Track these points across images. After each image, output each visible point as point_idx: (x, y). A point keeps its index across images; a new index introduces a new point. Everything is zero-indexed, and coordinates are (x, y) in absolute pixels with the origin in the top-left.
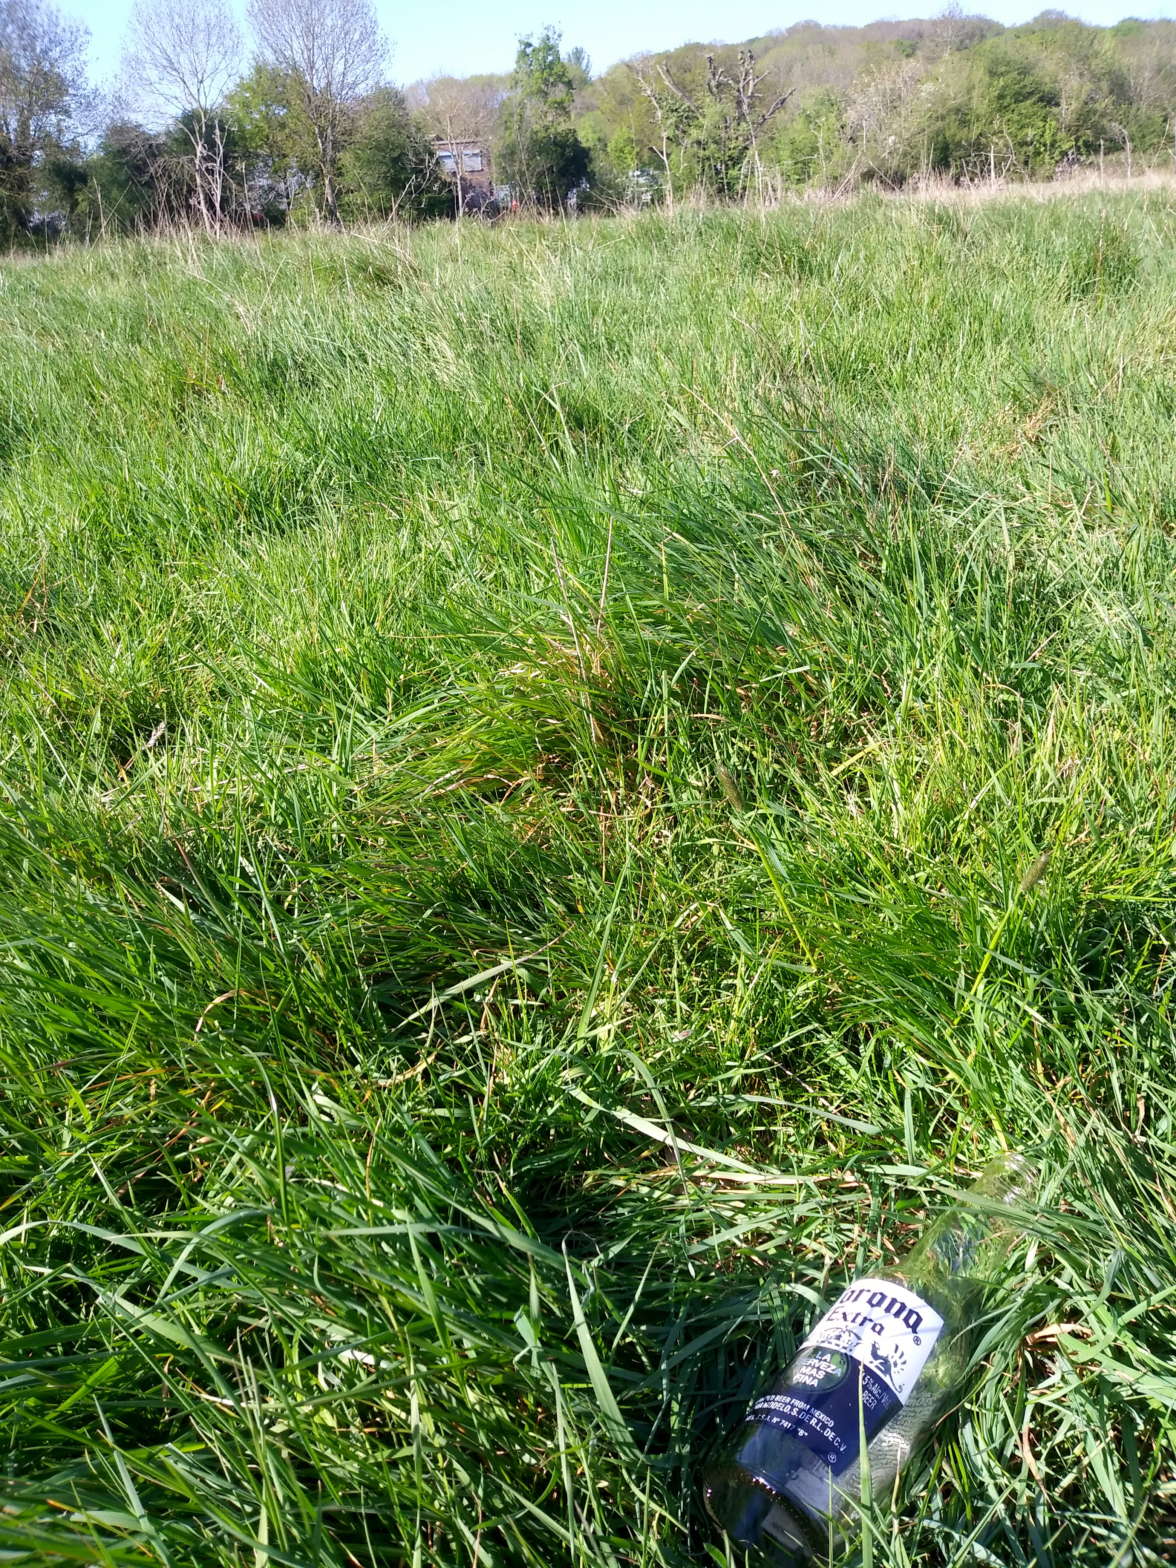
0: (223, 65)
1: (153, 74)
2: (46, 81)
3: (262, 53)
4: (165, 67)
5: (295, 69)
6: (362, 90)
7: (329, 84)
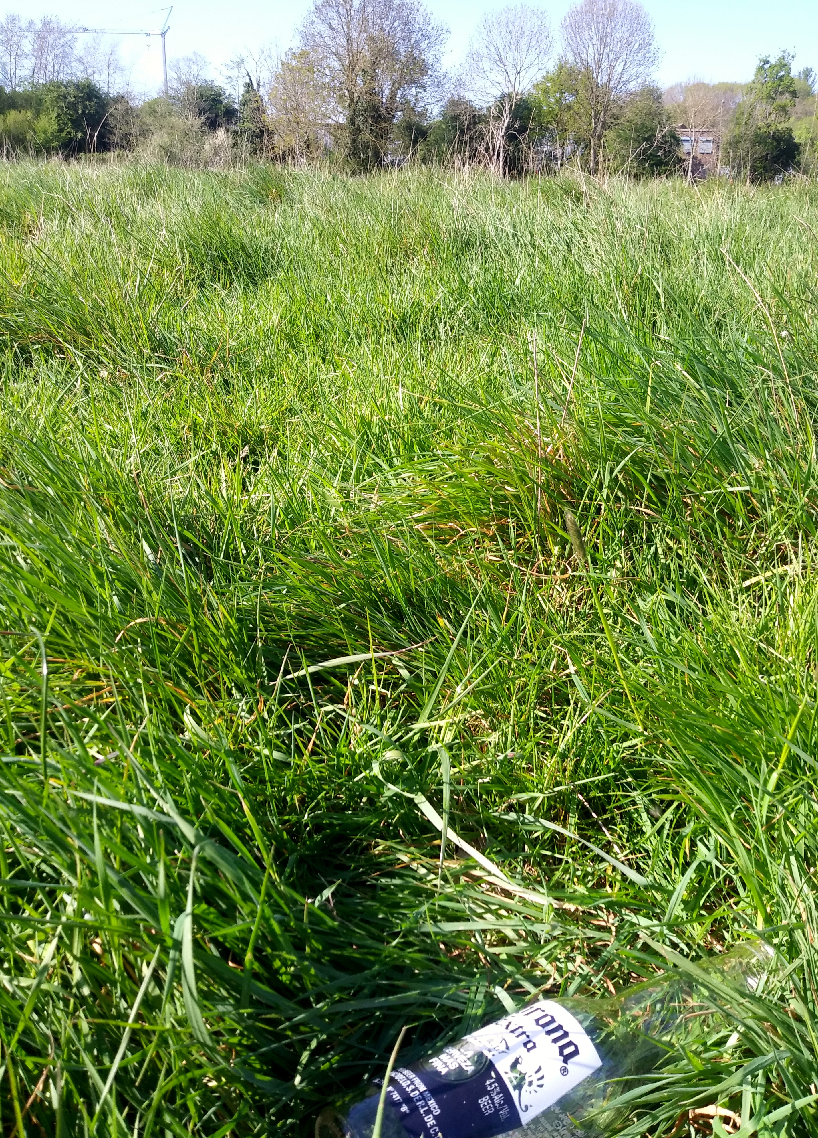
0: (536, 62)
1: (486, 65)
2: (414, 64)
3: (566, 55)
4: (495, 61)
5: (587, 67)
6: (632, 86)
7: (609, 81)
